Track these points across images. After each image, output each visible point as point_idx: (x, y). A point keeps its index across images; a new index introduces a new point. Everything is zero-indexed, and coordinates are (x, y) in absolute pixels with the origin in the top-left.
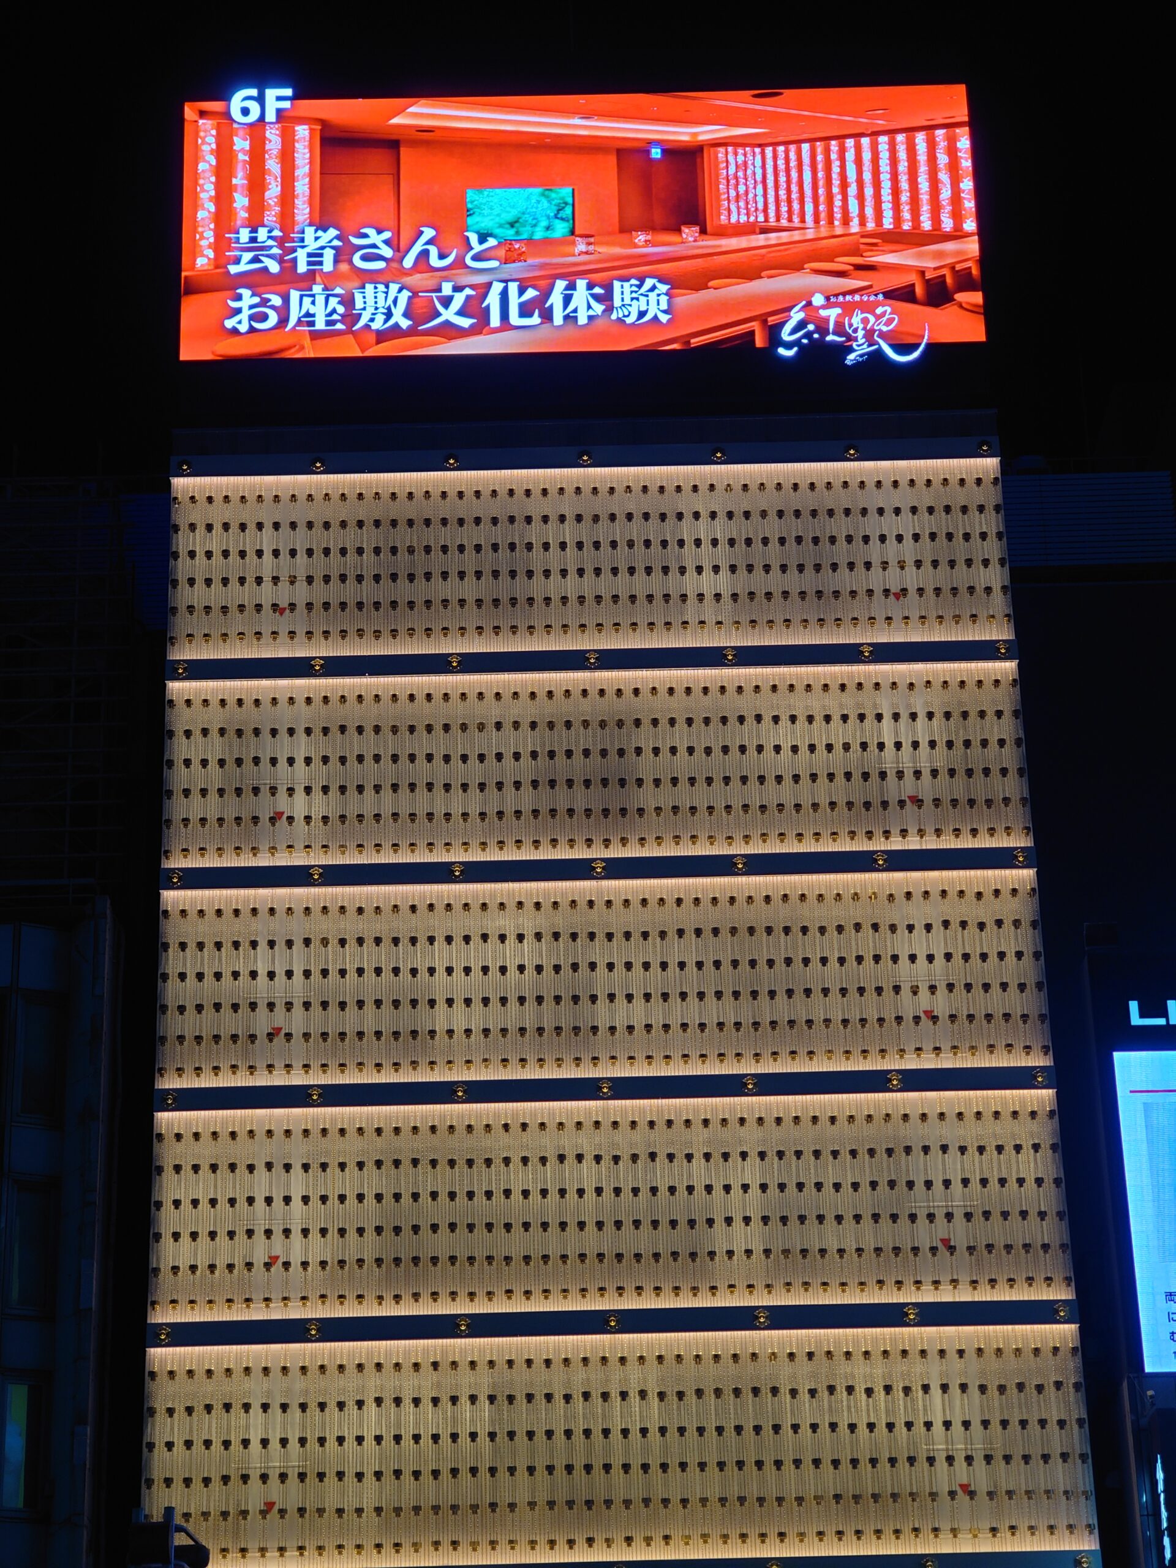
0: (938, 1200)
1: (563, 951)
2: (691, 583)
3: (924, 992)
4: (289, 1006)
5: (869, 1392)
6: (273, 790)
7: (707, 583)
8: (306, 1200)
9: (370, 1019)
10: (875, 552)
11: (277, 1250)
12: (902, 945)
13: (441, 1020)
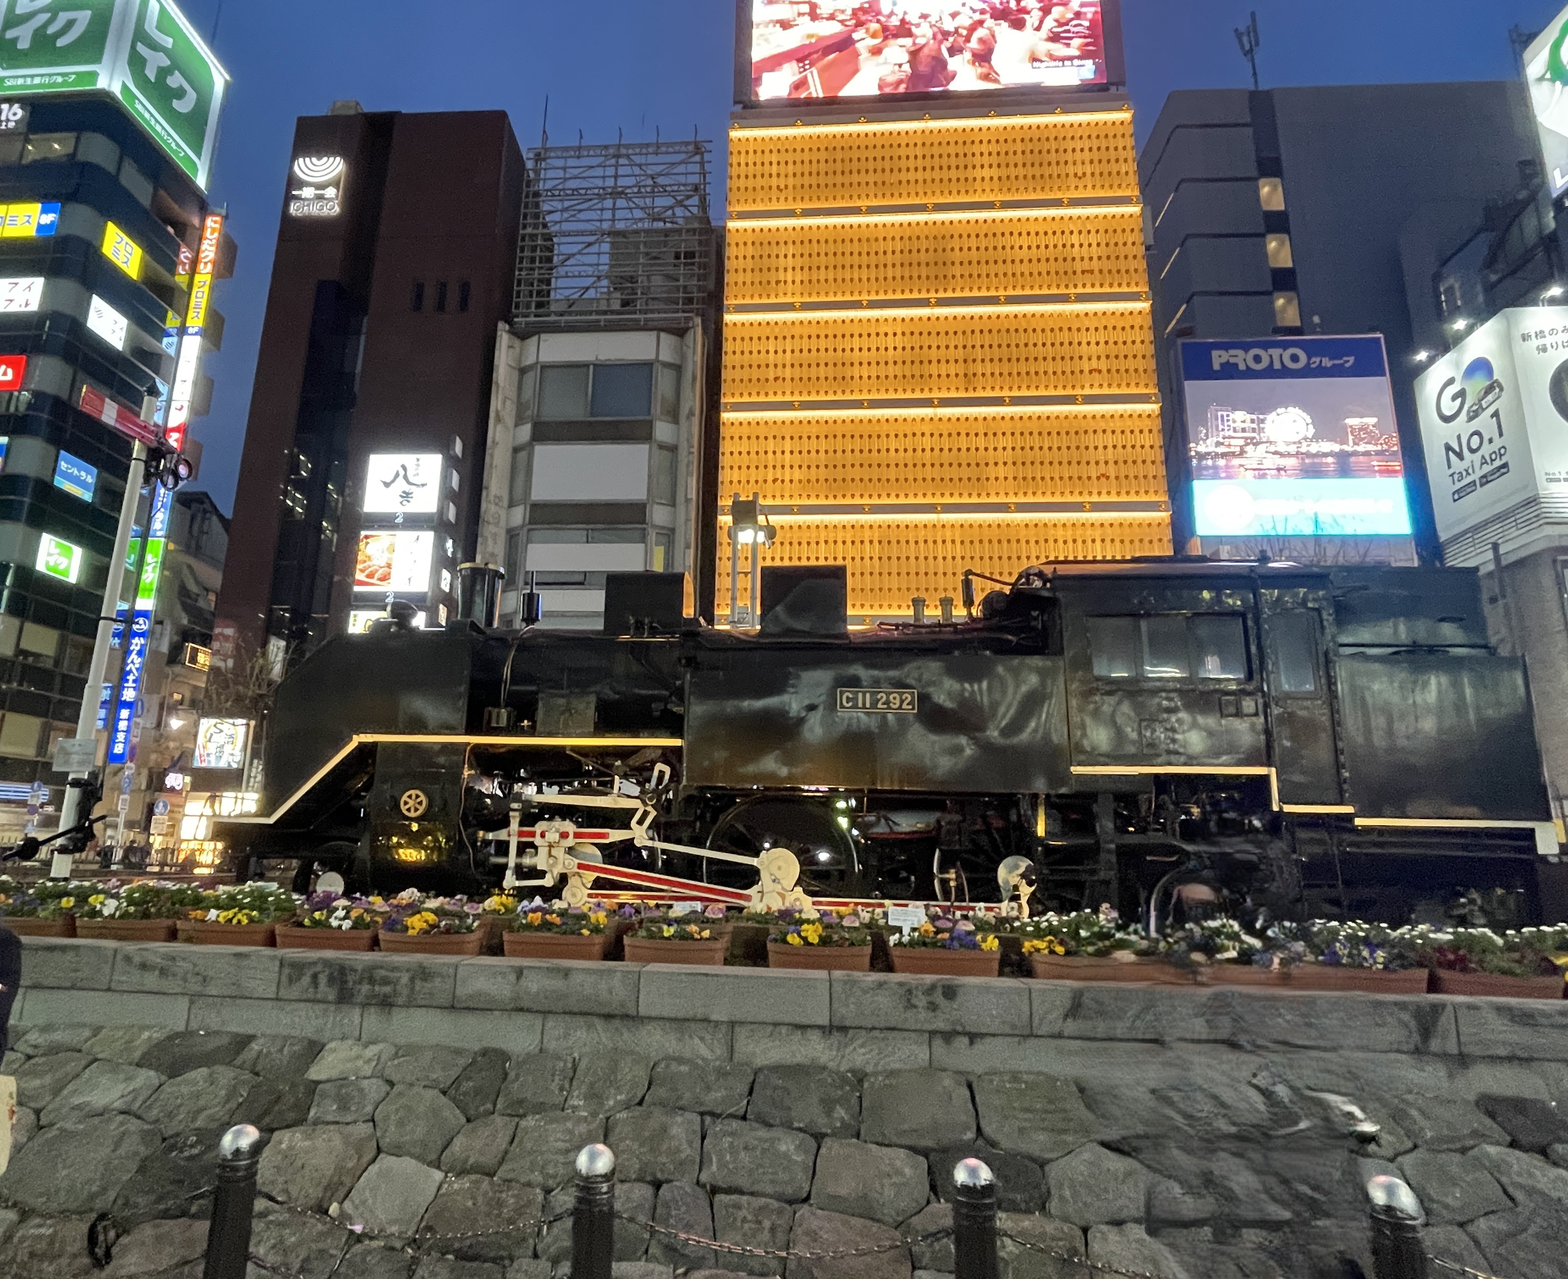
0: (1100, 455)
1: (916, 341)
2: (978, 173)
3: (1094, 359)
4: (784, 366)
5: (1065, 542)
6: (777, 269)
7: (987, 173)
8: (792, 452)
9: (822, 372)
10: (1069, 156)
11: (779, 476)
12: (1084, 337)
13: (856, 371)
